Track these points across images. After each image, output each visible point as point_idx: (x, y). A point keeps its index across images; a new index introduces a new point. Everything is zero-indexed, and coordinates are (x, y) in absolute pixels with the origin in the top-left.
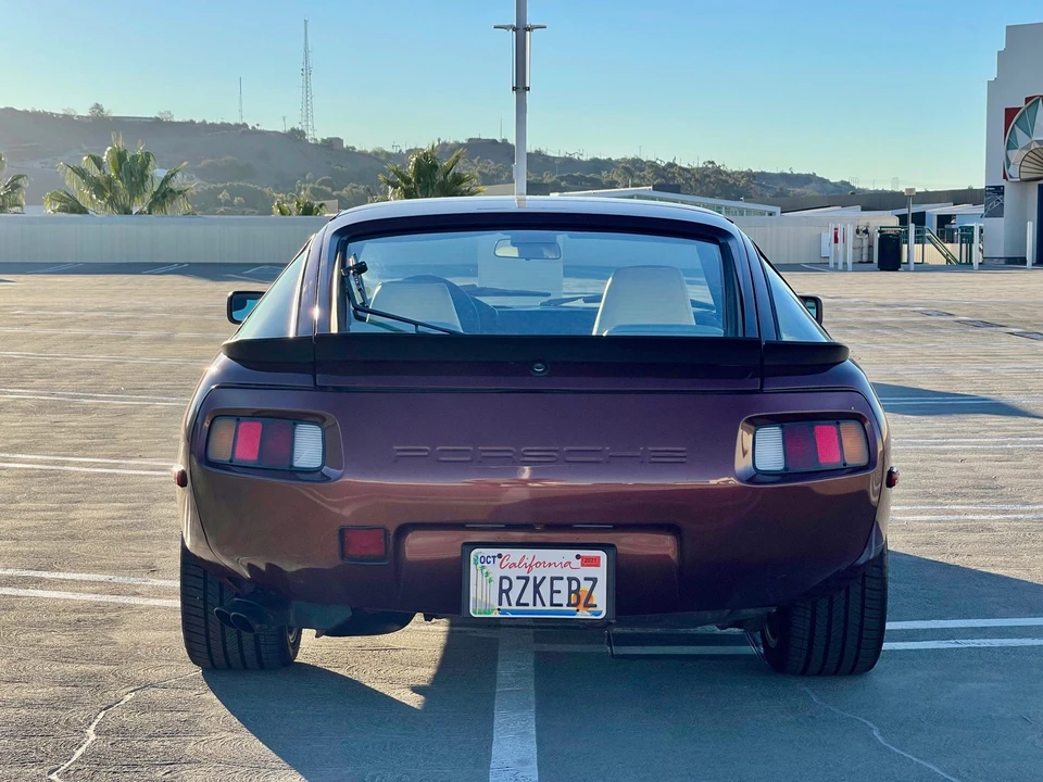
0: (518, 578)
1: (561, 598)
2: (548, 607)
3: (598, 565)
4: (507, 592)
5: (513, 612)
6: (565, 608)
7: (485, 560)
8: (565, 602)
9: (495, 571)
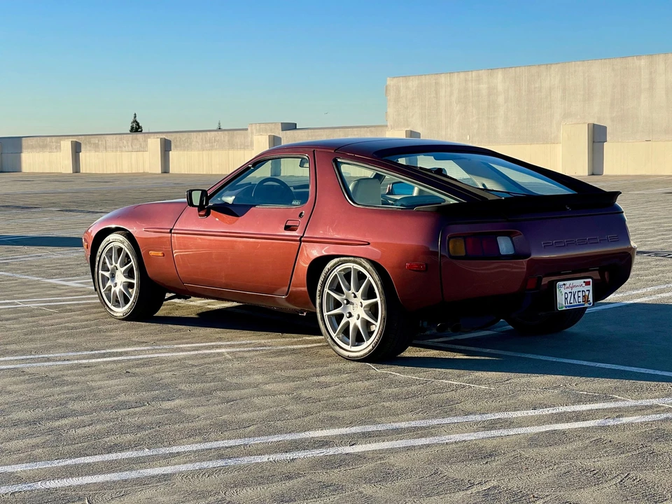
0: (569, 293)
1: (581, 300)
2: (578, 303)
3: (589, 285)
4: (567, 299)
5: (569, 307)
6: (582, 303)
7: (560, 286)
9: (563, 291)
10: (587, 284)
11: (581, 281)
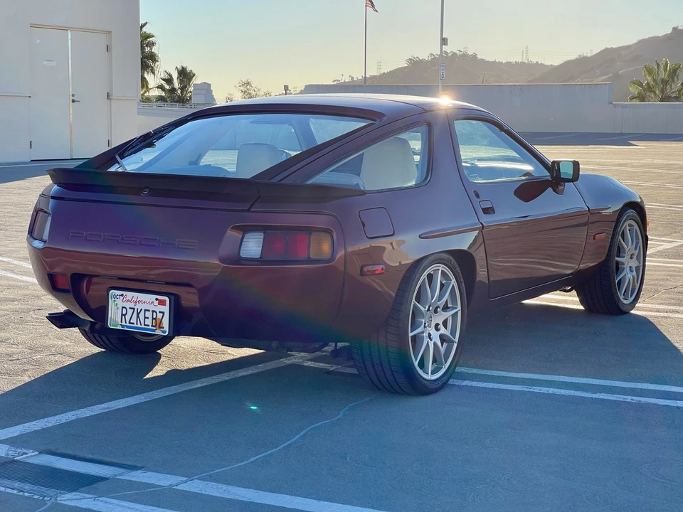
0: (130, 308)
1: (149, 322)
2: (143, 326)
3: (165, 305)
4: (125, 315)
5: (128, 327)
6: (150, 327)
7: (115, 296)
8: (150, 325)
9: (120, 303)
10: (162, 303)
11: (153, 297)
